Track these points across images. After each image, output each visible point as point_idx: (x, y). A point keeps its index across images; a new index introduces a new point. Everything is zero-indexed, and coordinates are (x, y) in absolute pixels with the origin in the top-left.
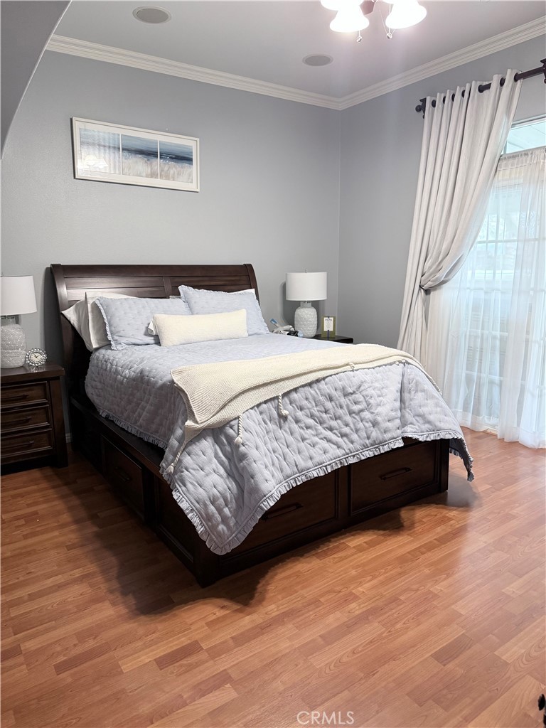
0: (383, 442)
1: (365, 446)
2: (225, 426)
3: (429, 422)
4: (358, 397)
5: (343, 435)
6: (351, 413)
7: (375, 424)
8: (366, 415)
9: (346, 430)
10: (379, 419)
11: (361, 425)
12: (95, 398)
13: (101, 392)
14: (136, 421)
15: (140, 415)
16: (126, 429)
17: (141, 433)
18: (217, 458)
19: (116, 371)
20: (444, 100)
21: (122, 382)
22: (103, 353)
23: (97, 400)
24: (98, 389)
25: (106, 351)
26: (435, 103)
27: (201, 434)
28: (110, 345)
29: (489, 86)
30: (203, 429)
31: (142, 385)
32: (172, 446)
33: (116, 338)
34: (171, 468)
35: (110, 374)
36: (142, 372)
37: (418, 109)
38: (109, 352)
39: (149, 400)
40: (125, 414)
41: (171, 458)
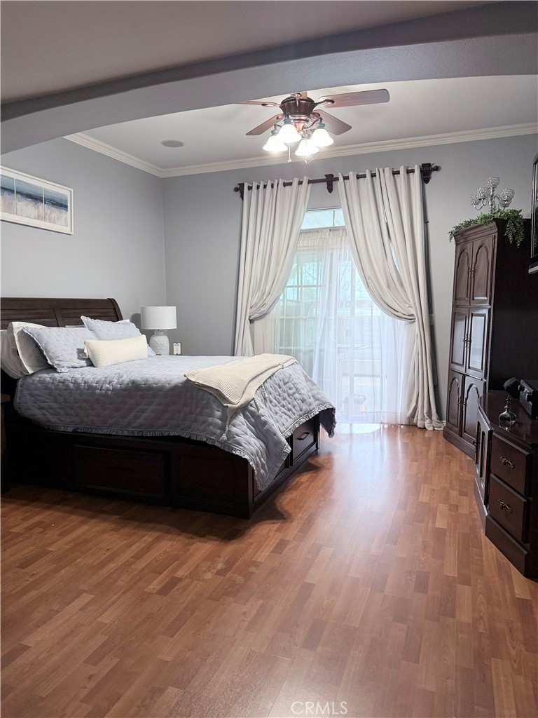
0: (310, 412)
1: (301, 416)
2: (247, 405)
3: (318, 400)
4: (290, 385)
5: (289, 410)
6: (289, 395)
7: (303, 401)
8: (297, 396)
9: (290, 406)
10: (305, 397)
11: (295, 403)
12: (50, 417)
13: (58, 410)
14: (129, 424)
15: (136, 418)
16: (114, 433)
17: (138, 432)
18: (248, 427)
19: (90, 387)
20: (258, 187)
21: (105, 395)
22: (47, 376)
23: (53, 419)
24: (52, 409)
25: (51, 375)
26: (250, 188)
27: (236, 412)
28: (52, 369)
29: (290, 184)
30: (238, 408)
31: (137, 393)
32: (216, 424)
33: (57, 362)
34: (224, 437)
35: (78, 392)
36: (133, 382)
37: (236, 190)
38: (56, 375)
39: (152, 402)
40: (111, 421)
41: (218, 431)
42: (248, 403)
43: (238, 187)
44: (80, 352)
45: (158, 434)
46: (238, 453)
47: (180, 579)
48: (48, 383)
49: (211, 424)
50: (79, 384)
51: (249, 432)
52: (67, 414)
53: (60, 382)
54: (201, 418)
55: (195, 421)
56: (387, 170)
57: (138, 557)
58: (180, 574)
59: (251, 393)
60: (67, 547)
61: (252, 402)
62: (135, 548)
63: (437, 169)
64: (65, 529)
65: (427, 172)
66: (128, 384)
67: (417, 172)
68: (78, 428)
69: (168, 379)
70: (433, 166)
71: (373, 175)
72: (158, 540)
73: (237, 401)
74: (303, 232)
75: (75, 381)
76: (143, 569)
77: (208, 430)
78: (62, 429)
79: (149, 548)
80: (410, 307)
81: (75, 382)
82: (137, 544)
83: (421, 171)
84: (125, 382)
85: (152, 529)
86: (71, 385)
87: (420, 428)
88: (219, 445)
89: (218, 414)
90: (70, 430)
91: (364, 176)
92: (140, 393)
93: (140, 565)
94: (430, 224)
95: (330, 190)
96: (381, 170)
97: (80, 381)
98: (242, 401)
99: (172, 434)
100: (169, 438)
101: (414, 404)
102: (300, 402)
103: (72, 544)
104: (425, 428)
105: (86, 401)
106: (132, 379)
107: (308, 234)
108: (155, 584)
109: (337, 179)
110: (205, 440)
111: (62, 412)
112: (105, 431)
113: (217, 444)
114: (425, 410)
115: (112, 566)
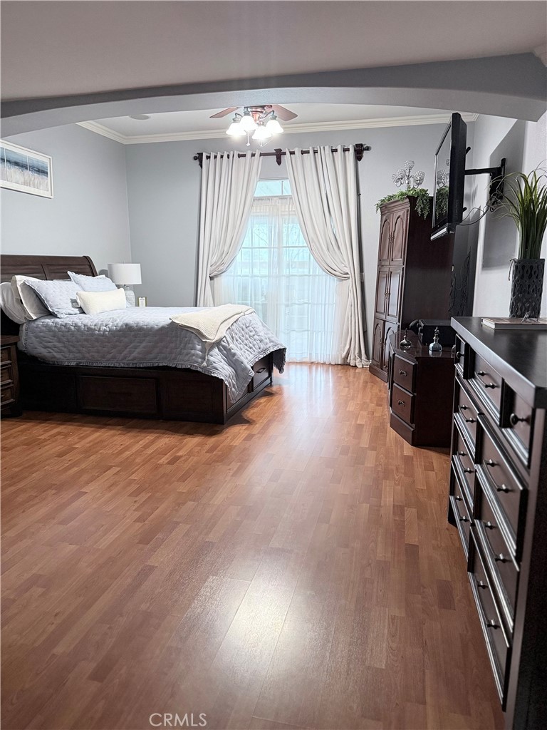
0: (267, 349)
1: (259, 353)
3: (272, 342)
4: (251, 328)
5: (251, 348)
6: (250, 336)
7: (261, 341)
8: (256, 337)
9: (251, 345)
10: (263, 338)
11: (255, 342)
12: (55, 354)
13: (63, 349)
14: (125, 358)
15: (130, 353)
16: (112, 365)
17: (133, 364)
18: (222, 357)
19: (89, 329)
20: (216, 157)
21: (103, 335)
22: (49, 321)
23: (58, 356)
24: (57, 347)
25: (52, 320)
26: (208, 157)
27: (213, 345)
28: (52, 315)
29: (244, 156)
30: (214, 343)
31: (130, 333)
32: (197, 355)
33: (57, 310)
34: (205, 364)
35: (79, 333)
36: (127, 325)
37: (195, 158)
38: (57, 319)
39: (144, 340)
40: (109, 356)
41: (200, 360)
42: (221, 340)
43: (197, 156)
44: (74, 302)
45: (149, 365)
46: (215, 375)
47: (181, 456)
48: (52, 326)
49: (194, 355)
50: (79, 327)
51: (223, 361)
52: (70, 351)
53: (62, 325)
54: (185, 351)
55: (180, 353)
56: (327, 148)
57: (146, 447)
58: (180, 454)
59: (222, 332)
60: (88, 445)
61: (224, 339)
62: (142, 443)
63: (368, 149)
64: (82, 435)
66: (122, 326)
67: (352, 150)
68: (80, 363)
69: (156, 322)
70: (365, 146)
71: (315, 152)
72: (158, 437)
73: (213, 338)
74: (255, 199)
75: (76, 324)
76: (152, 453)
77: (192, 358)
78: (66, 364)
79: (153, 442)
80: (345, 266)
81: (76, 326)
82: (143, 441)
83: (355, 150)
84: (120, 325)
85: (152, 432)
86: (73, 328)
87: (353, 366)
88: (201, 370)
89: (199, 347)
90: (73, 364)
91: (308, 152)
92: (133, 333)
93: (150, 451)
94: (361, 196)
95: (279, 162)
96: (322, 148)
97: (80, 324)
98: (217, 338)
99: (161, 365)
100: (158, 368)
101: (347, 347)
102: (258, 342)
103: (92, 444)
104: (356, 366)
105: (86, 340)
106: (125, 322)
107: (260, 201)
108: (164, 460)
109: (285, 154)
110: (189, 367)
111: (65, 350)
112: (104, 364)
113: (199, 369)
114: (357, 351)
115: (128, 453)
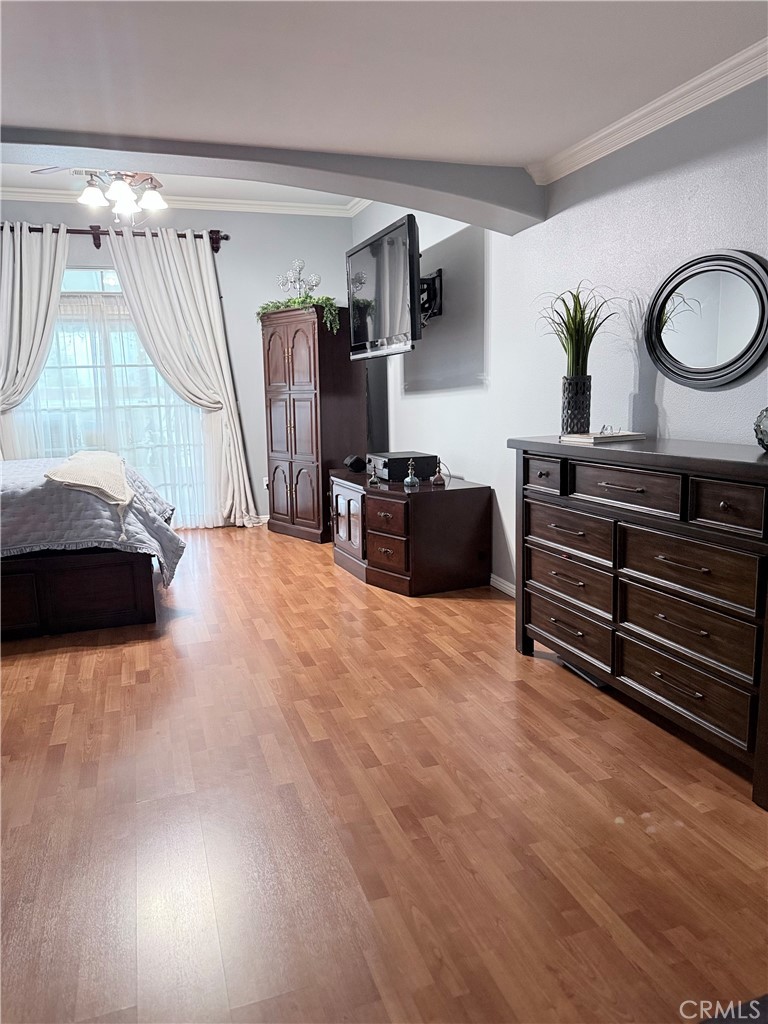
18: (141, 525)
27: (127, 509)
29: (40, 230)
30: (127, 506)
32: (106, 525)
34: (123, 537)
41: (113, 532)
42: (133, 500)
46: (144, 551)
47: (147, 671)
49: (100, 526)
54: (81, 523)
55: (70, 527)
56: (171, 231)
57: (73, 672)
58: (140, 669)
62: (59, 669)
63: (227, 238)
65: (216, 240)
67: (206, 238)
69: (20, 483)
70: (222, 234)
71: (155, 235)
73: (123, 498)
74: (65, 296)
76: (95, 677)
77: (103, 531)
80: (216, 393)
82: (57, 666)
83: (211, 238)
87: (239, 527)
88: (118, 547)
89: (106, 514)
91: (143, 235)
95: (98, 245)
96: (163, 230)
98: (129, 498)
99: (36, 549)
101: (229, 503)
104: (244, 526)
108: (127, 680)
109: (106, 233)
110: (96, 544)
113: (115, 546)
114: (244, 506)
115: (54, 685)
